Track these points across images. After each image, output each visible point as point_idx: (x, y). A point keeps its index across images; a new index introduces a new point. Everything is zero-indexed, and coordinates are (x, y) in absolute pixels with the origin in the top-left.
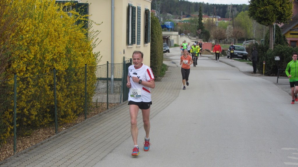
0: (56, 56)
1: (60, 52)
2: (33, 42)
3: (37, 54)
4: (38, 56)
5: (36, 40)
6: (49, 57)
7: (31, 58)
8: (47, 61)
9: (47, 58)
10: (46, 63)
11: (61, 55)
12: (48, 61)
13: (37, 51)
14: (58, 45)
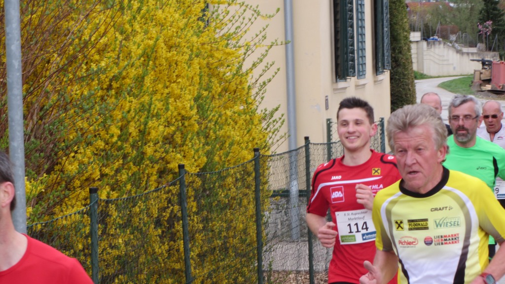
0: (173, 128)
1: (183, 112)
2: (118, 86)
3: (129, 122)
4: (130, 131)
5: (124, 78)
6: (157, 130)
7: (112, 136)
8: (151, 144)
9: (153, 134)
10: (149, 150)
11: (186, 124)
12: (155, 144)
13: (129, 112)
14: (178, 91)
